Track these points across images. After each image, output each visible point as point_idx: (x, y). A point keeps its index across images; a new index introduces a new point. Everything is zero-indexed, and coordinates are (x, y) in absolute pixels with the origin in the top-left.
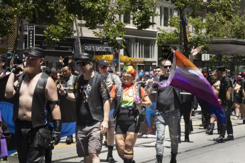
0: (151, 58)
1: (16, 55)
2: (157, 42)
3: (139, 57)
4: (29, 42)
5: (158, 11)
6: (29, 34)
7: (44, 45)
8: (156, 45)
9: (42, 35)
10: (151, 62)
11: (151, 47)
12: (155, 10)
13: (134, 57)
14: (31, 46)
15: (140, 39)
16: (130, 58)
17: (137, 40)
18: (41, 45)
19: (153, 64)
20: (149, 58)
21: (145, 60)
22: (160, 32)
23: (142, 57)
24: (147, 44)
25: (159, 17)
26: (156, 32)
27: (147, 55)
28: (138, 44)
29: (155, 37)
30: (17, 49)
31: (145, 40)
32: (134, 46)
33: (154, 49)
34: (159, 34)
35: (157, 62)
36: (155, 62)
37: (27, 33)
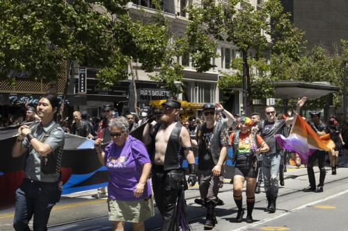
1: (66, 101)
2: (218, 85)
3: (199, 102)
4: (81, 86)
5: (219, 52)
6: (81, 77)
7: (96, 89)
8: (217, 88)
11: (212, 91)
12: (215, 50)
13: (193, 102)
14: (82, 91)
15: (199, 83)
16: (189, 103)
17: (196, 84)
18: (93, 89)
22: (221, 75)
23: (202, 102)
24: (207, 88)
25: (220, 58)
26: (217, 75)
27: (208, 99)
28: (198, 87)
29: (216, 80)
30: (68, 94)
31: (205, 83)
32: (193, 90)
33: (215, 94)
34: (220, 77)
37: (78, 77)
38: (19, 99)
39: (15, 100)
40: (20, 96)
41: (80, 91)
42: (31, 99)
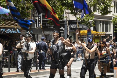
0: (109, 32)
1: (31, 31)
2: (112, 22)
3: (102, 31)
4: (39, 23)
5: (113, 4)
6: (38, 18)
7: (47, 25)
8: (112, 24)
9: (46, 19)
10: (109, 35)
11: (109, 25)
12: (111, 3)
13: (99, 31)
14: (39, 26)
16: (97, 32)
17: (101, 21)
18: (45, 25)
19: (111, 35)
20: (108, 32)
21: (106, 33)
22: (114, 17)
23: (104, 31)
24: (107, 24)
25: (114, 8)
26: (112, 17)
27: (107, 30)
28: (101, 23)
29: (111, 20)
30: (32, 28)
31: (105, 21)
32: (99, 25)
33: (111, 27)
34: (113, 18)
35: (113, 34)
36: (112, 34)
37: (37, 18)
38: (6, 30)
39: (3, 31)
40: (6, 29)
41: (38, 26)
42: (12, 30)
